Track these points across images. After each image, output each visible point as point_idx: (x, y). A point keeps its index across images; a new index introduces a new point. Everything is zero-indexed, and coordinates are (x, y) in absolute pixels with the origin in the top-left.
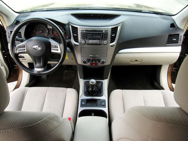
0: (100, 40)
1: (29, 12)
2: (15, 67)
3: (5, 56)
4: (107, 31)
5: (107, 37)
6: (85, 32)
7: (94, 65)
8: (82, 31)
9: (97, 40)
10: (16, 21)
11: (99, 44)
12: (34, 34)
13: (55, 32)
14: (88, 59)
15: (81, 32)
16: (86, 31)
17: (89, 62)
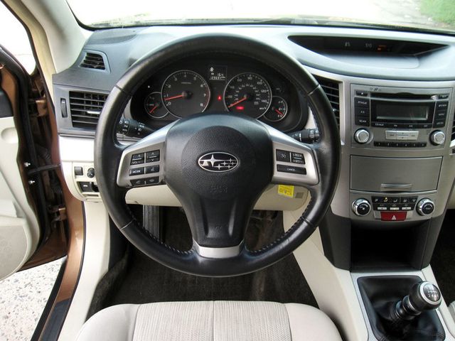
0: (423, 127)
1: (124, 27)
2: (58, 213)
3: (32, 182)
4: (447, 97)
5: (443, 119)
6: (369, 98)
7: (394, 218)
8: (358, 93)
9: (415, 128)
10: (86, 55)
11: (419, 145)
12: (157, 105)
13: (234, 98)
14: (373, 198)
15: (355, 99)
16: (373, 95)
17: (375, 208)
